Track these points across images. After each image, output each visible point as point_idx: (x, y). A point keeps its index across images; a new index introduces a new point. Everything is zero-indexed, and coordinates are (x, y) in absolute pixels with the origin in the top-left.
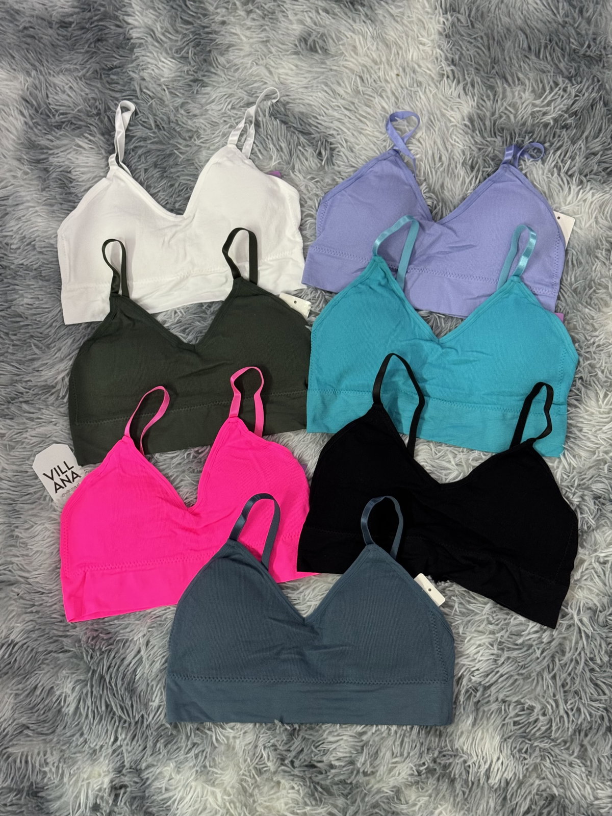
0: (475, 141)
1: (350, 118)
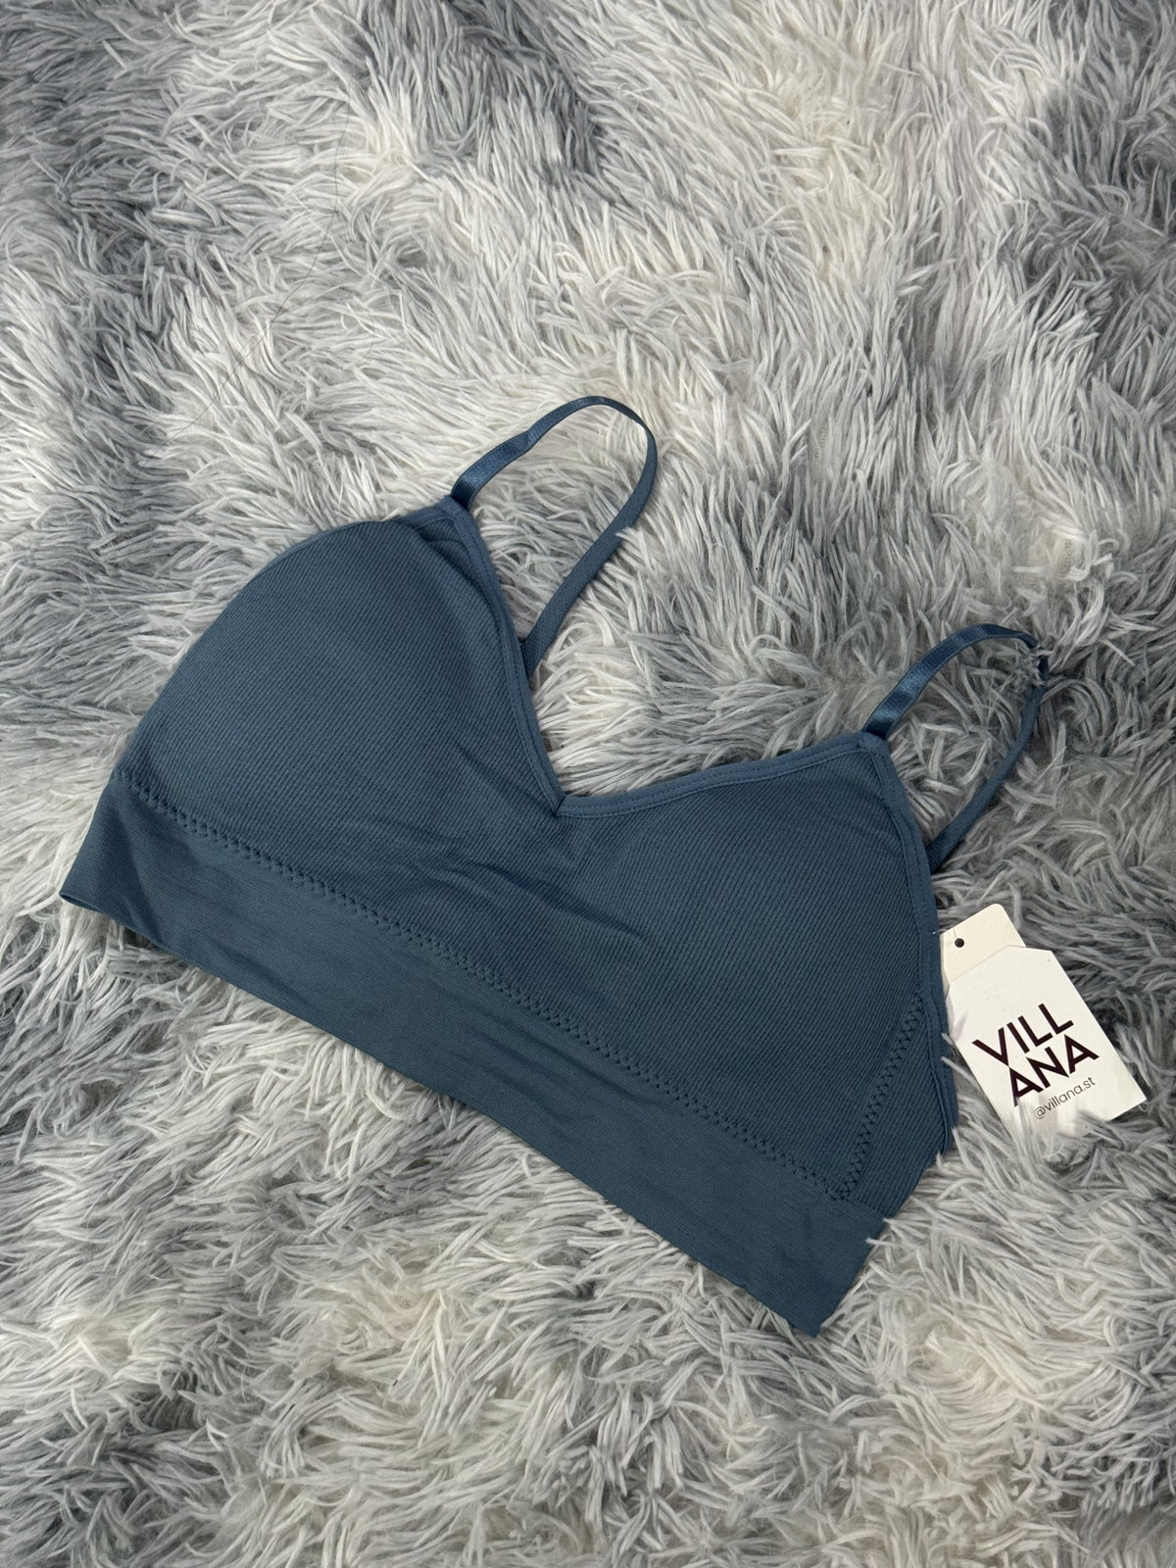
0: (1055, 186)
1: (678, 42)
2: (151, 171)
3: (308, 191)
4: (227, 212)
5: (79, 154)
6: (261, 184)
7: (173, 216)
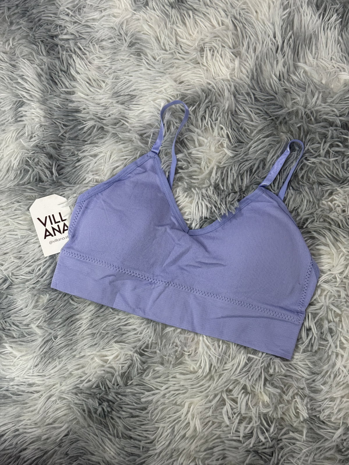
2: (57, 25)
3: (103, 23)
4: (81, 33)
5: (35, 24)
6: (89, 24)
7: (65, 37)
